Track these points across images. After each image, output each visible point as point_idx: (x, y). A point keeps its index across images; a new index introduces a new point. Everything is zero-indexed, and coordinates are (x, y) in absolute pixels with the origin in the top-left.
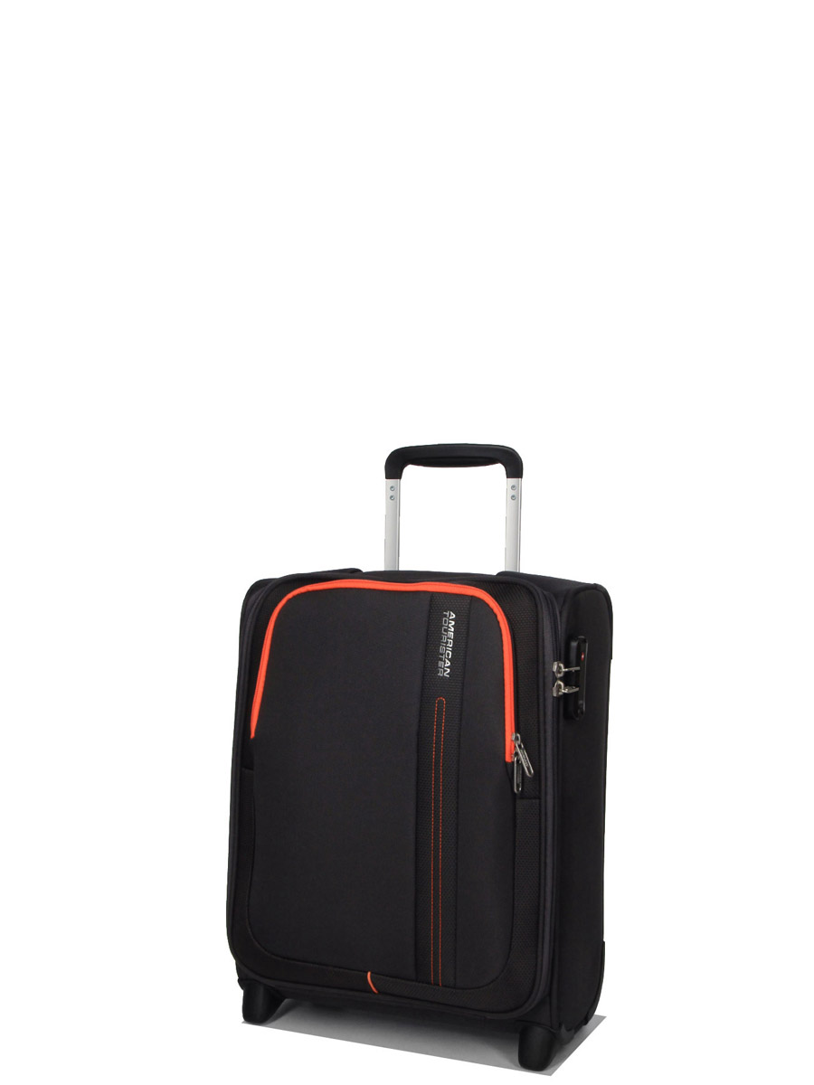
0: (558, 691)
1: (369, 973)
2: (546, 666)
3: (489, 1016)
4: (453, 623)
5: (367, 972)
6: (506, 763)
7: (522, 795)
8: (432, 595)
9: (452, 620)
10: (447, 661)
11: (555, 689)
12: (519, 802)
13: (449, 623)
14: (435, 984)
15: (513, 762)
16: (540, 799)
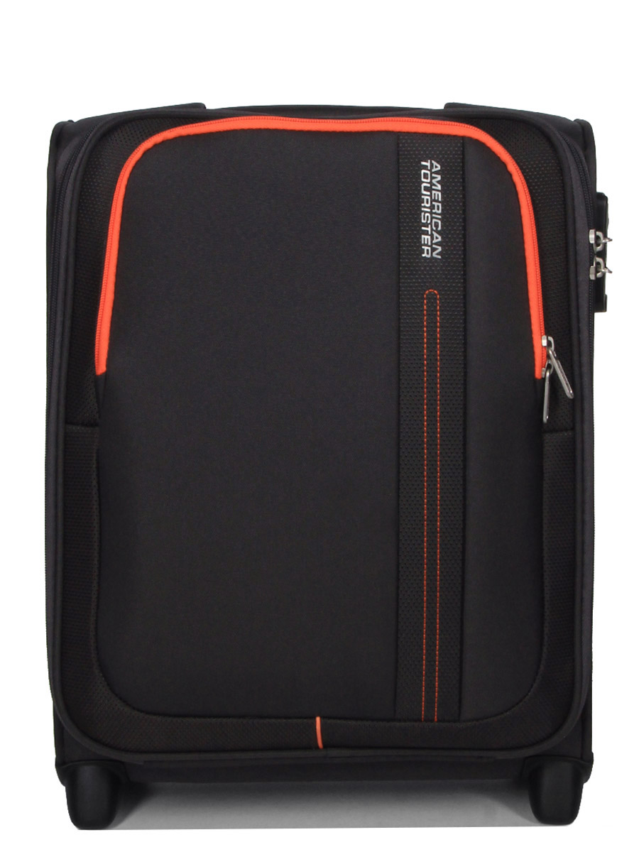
0: (597, 272)
1: (318, 719)
2: (579, 236)
3: (500, 756)
4: (439, 178)
5: (314, 718)
6: (535, 380)
7: (552, 428)
8: (398, 135)
9: (436, 173)
10: (435, 235)
11: (592, 268)
12: (547, 437)
13: (432, 178)
14: (426, 720)
15: (544, 379)
16: (573, 429)
